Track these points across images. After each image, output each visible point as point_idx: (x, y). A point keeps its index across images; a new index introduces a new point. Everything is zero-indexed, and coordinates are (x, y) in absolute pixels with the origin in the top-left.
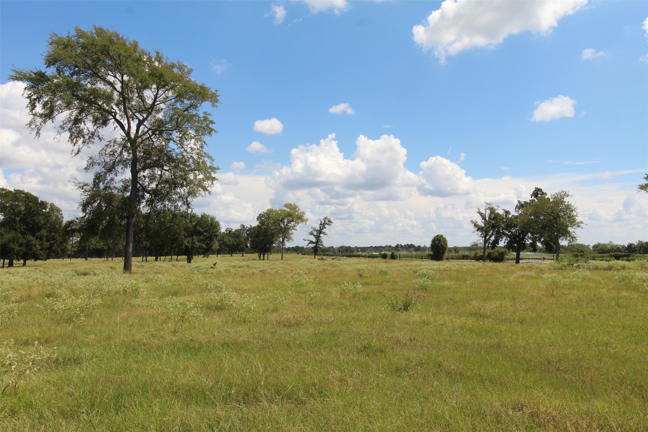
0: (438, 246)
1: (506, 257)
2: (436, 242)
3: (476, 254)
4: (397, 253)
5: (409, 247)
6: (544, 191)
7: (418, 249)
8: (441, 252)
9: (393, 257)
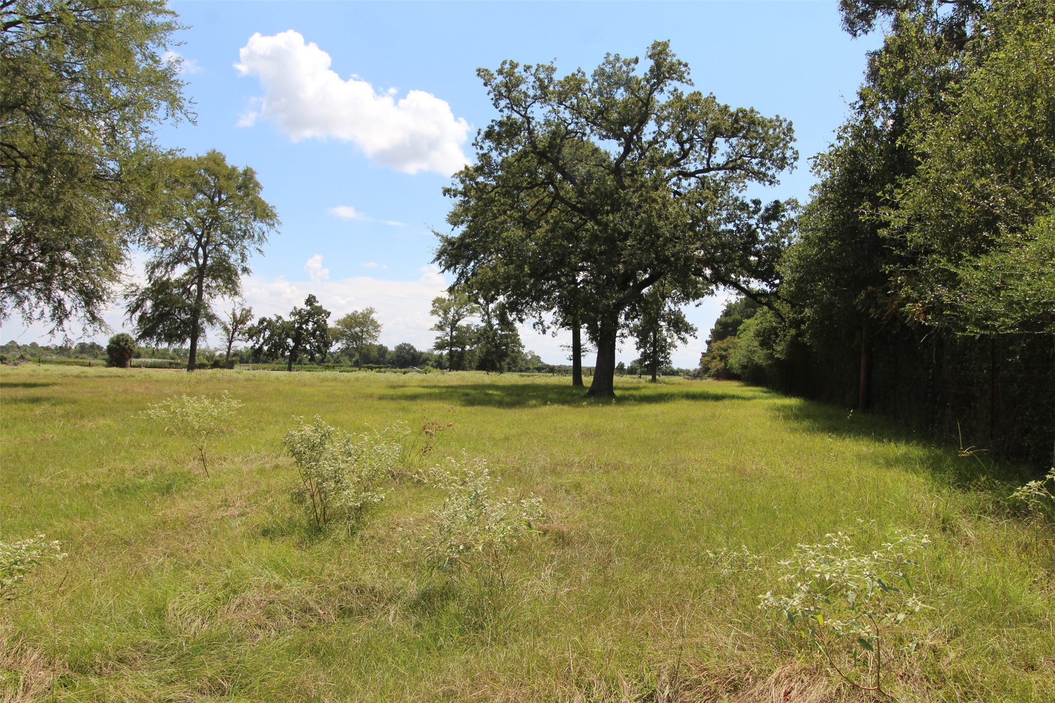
2: (122, 344)
6: (317, 299)
8: (127, 356)
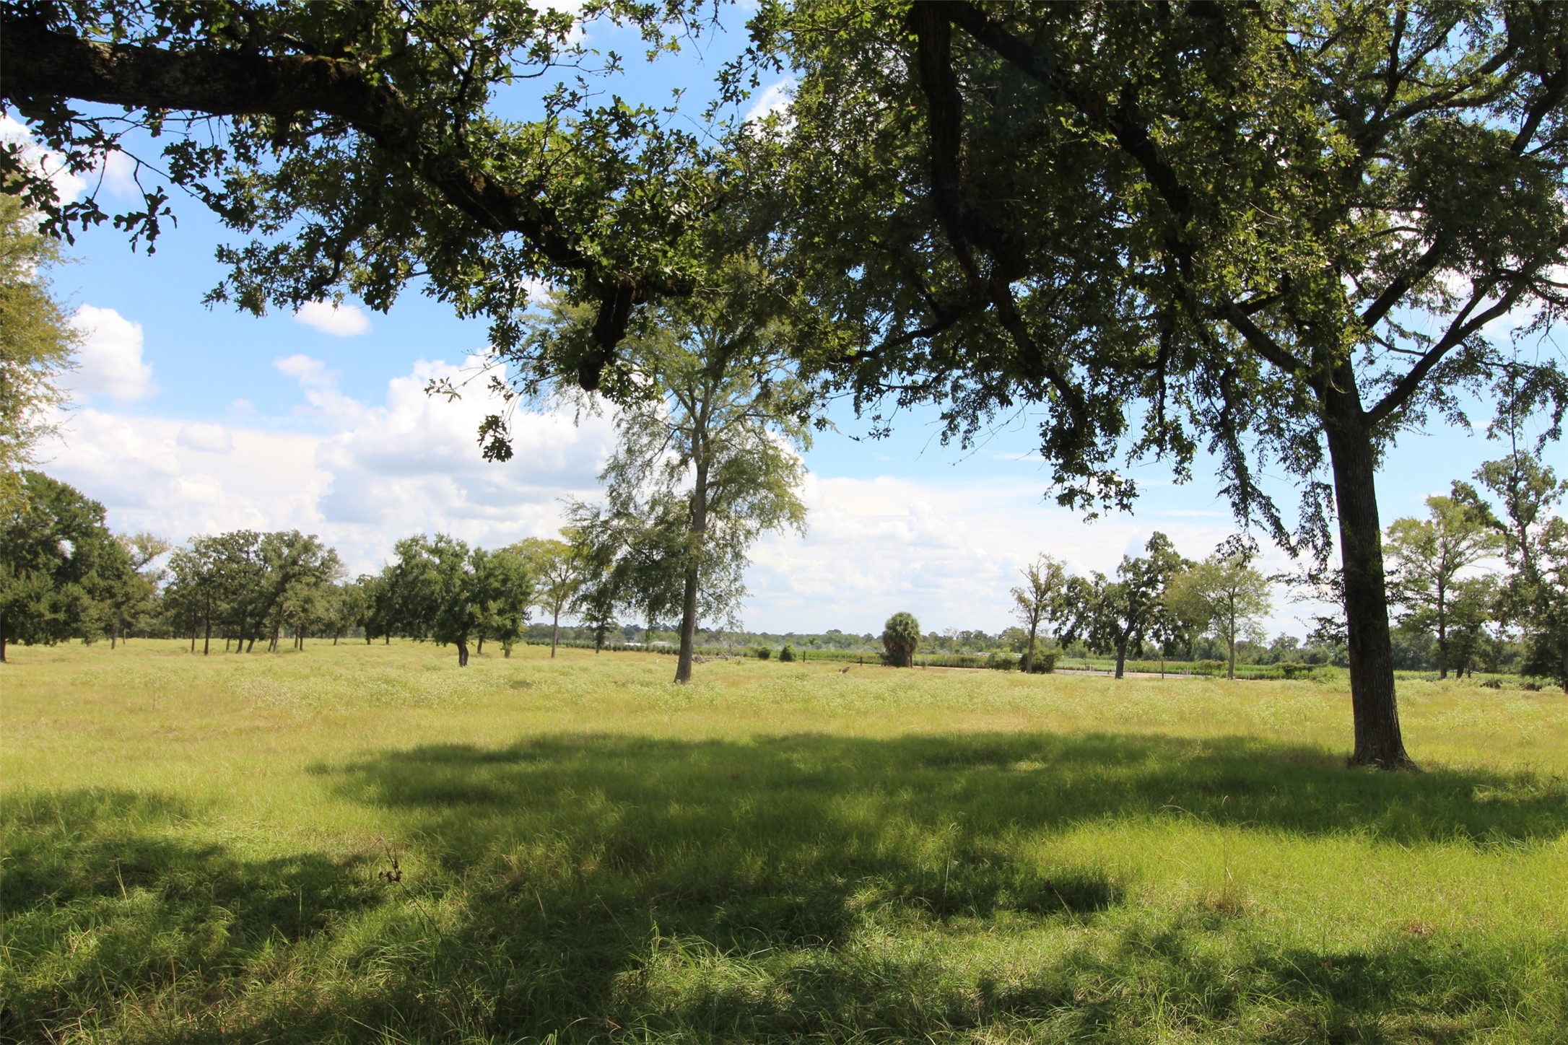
0: (902, 637)
1: (1058, 664)
2: (899, 629)
3: (993, 657)
4: (794, 649)
5: (833, 638)
6: (1169, 540)
7: (850, 641)
8: (907, 648)
9: (786, 656)
